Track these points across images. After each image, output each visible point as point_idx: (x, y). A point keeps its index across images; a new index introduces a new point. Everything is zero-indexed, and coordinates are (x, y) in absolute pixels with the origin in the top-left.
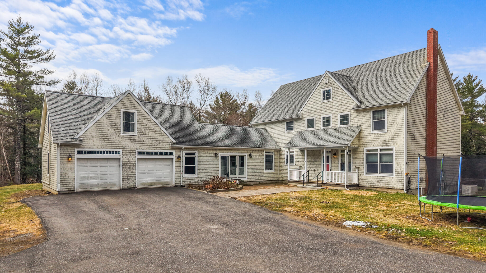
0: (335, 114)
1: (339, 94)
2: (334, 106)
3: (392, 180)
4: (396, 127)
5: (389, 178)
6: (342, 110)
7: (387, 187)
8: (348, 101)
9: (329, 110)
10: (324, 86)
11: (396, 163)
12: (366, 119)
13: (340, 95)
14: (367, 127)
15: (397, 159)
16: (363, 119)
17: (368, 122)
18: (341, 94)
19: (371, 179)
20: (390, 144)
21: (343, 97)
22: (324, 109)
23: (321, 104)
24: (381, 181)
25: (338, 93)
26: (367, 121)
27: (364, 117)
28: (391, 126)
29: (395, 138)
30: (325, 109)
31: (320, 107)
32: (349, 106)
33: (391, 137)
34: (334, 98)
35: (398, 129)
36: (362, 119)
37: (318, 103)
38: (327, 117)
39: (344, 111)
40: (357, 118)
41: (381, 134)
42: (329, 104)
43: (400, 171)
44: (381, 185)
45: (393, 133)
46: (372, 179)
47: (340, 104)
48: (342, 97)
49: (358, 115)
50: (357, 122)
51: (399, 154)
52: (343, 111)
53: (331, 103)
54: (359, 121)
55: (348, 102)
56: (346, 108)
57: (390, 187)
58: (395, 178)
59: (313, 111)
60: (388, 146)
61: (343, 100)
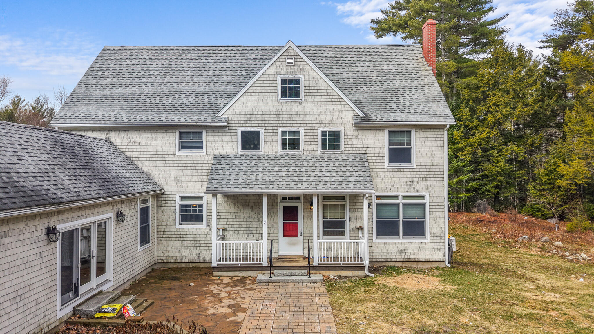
0: (311, 128)
1: (319, 91)
2: (308, 113)
3: (426, 247)
4: (430, 161)
5: (420, 244)
6: (326, 122)
7: (417, 260)
8: (338, 106)
9: (297, 119)
10: (285, 70)
11: (431, 219)
12: (376, 143)
13: (322, 94)
14: (378, 158)
15: (434, 213)
16: (370, 143)
17: (379, 149)
18: (323, 91)
19: (387, 247)
20: (420, 189)
21: (328, 97)
22: (285, 116)
23: (277, 103)
24: (405, 250)
25: (317, 88)
26: (378, 146)
27: (372, 140)
28: (422, 158)
29: (429, 179)
30: (288, 116)
31: (275, 110)
32: (342, 116)
33: (422, 176)
34: (309, 97)
35: (435, 164)
36: (367, 143)
37: (270, 100)
38: (291, 132)
39: (331, 125)
40: (358, 140)
41: (405, 170)
42: (297, 108)
43: (439, 232)
44: (406, 257)
45: (425, 170)
46: (390, 248)
47: (321, 110)
48: (325, 97)
49: (360, 134)
50: (357, 146)
51: (436, 204)
52: (328, 125)
53: (302, 107)
54: (362, 146)
55: (340, 109)
56: (334, 119)
57: (421, 260)
58: (430, 244)
59: (258, 116)
60: (418, 191)
61: (329, 103)
